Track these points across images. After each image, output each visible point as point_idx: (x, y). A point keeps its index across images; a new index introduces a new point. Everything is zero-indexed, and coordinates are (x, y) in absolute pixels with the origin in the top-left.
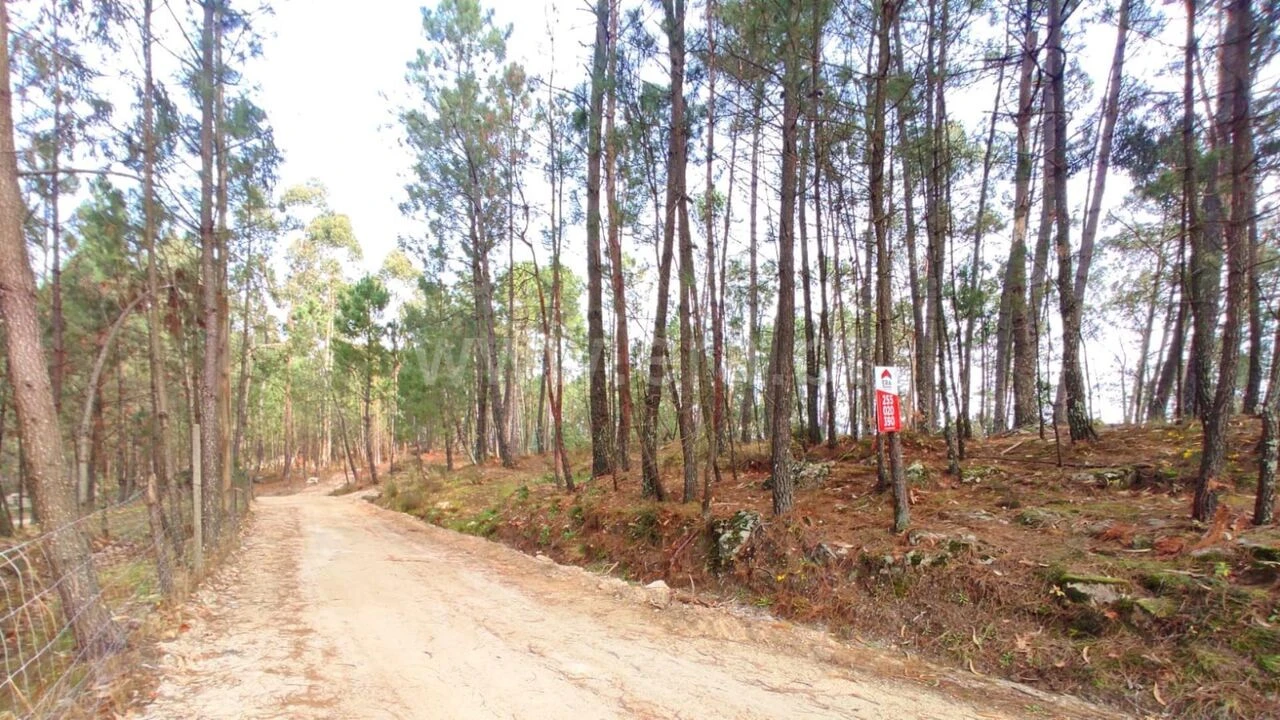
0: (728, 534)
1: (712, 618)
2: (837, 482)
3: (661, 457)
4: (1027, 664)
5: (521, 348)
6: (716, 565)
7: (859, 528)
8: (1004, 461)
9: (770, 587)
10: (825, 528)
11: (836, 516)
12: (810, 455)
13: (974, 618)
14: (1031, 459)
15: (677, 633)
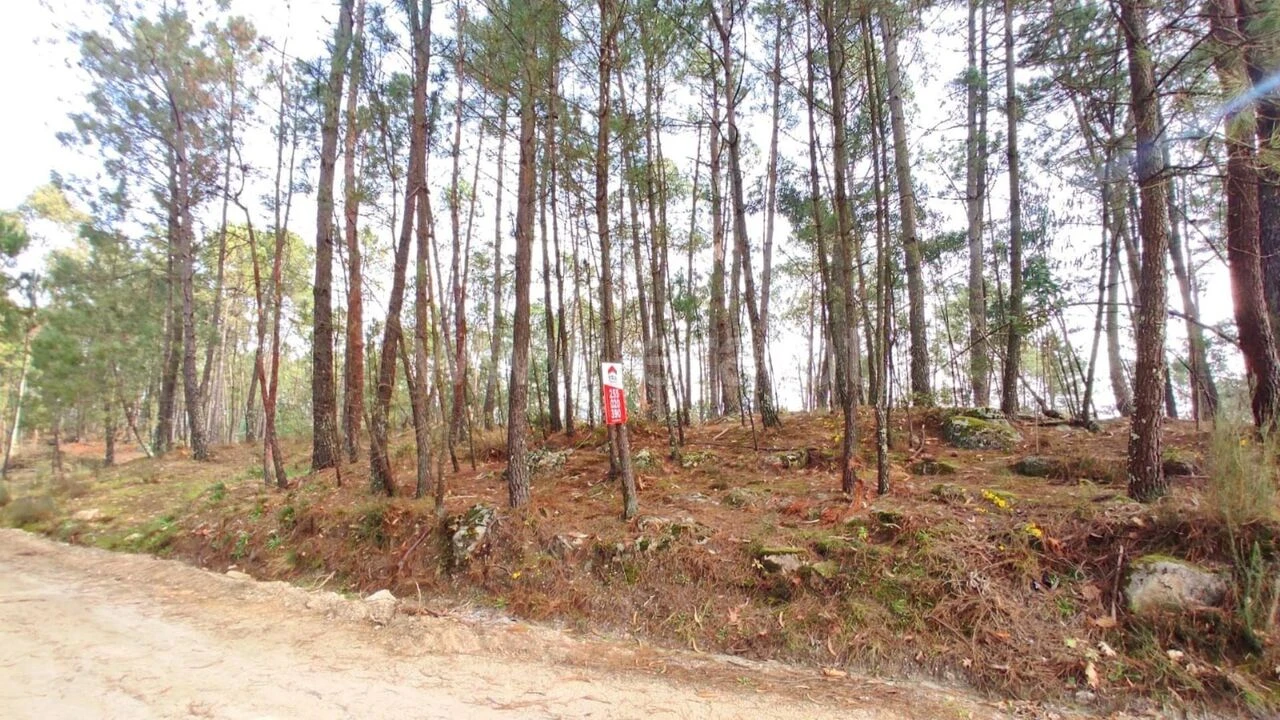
0: (463, 531)
1: (440, 629)
2: (573, 470)
3: (393, 448)
4: (738, 636)
5: (233, 318)
6: (449, 566)
7: (592, 517)
8: (716, 447)
9: (507, 585)
10: (562, 518)
11: (572, 506)
12: (549, 443)
13: (694, 598)
14: (734, 444)
15: (399, 653)
